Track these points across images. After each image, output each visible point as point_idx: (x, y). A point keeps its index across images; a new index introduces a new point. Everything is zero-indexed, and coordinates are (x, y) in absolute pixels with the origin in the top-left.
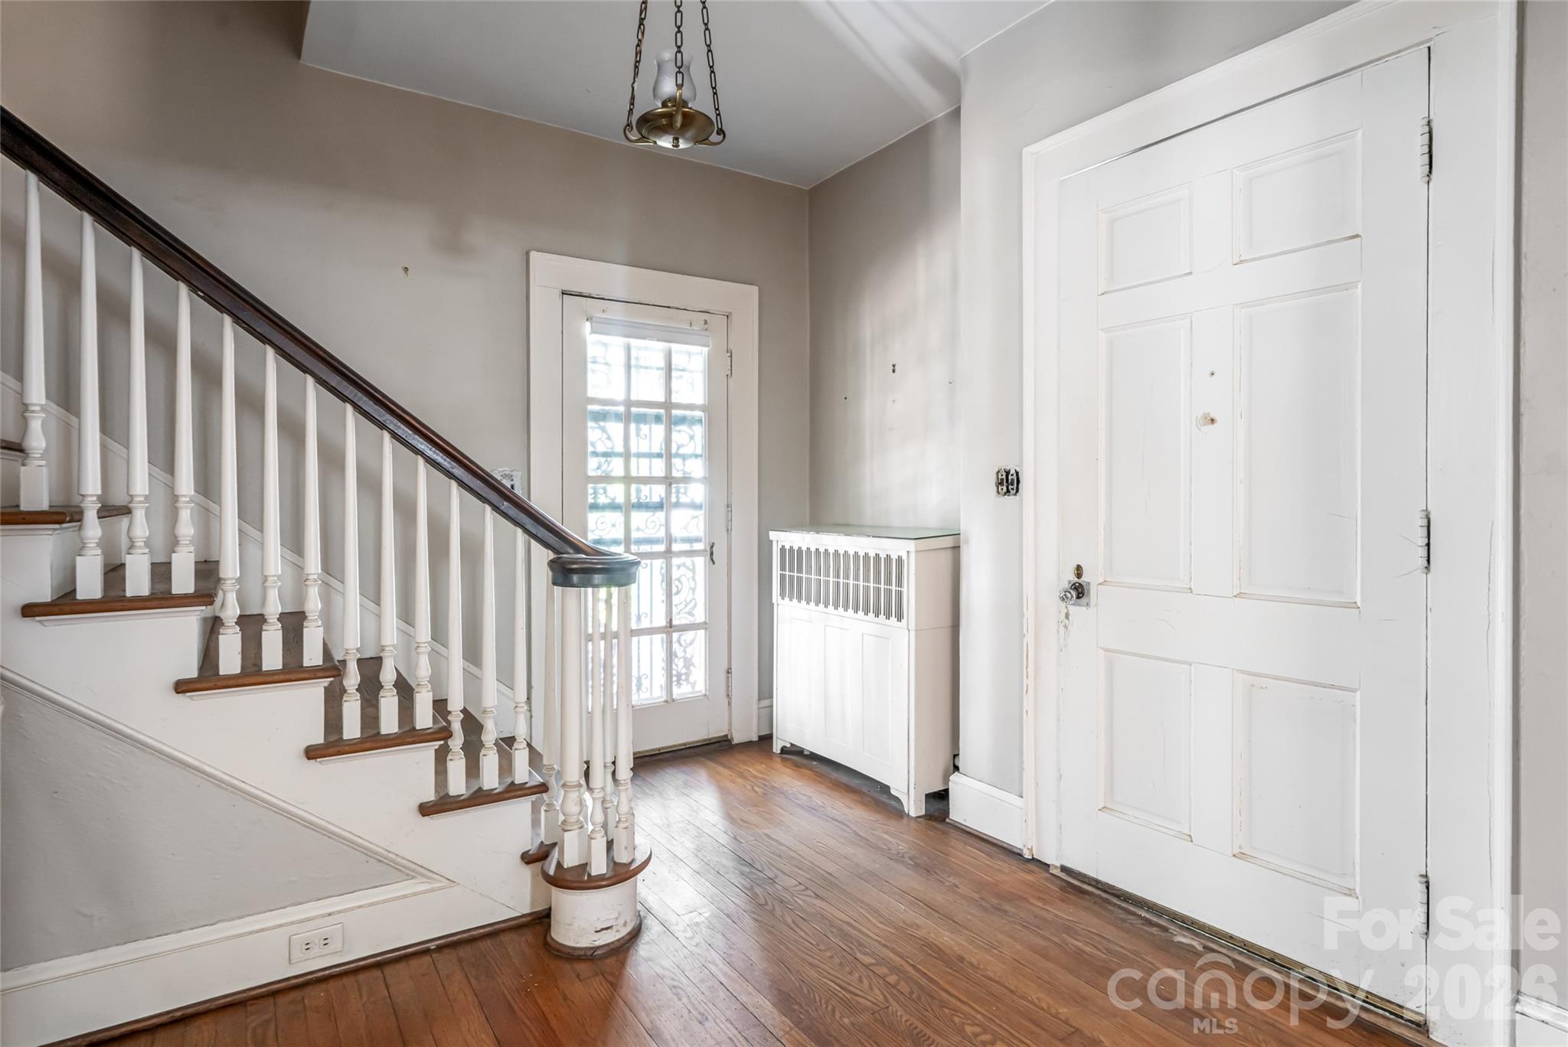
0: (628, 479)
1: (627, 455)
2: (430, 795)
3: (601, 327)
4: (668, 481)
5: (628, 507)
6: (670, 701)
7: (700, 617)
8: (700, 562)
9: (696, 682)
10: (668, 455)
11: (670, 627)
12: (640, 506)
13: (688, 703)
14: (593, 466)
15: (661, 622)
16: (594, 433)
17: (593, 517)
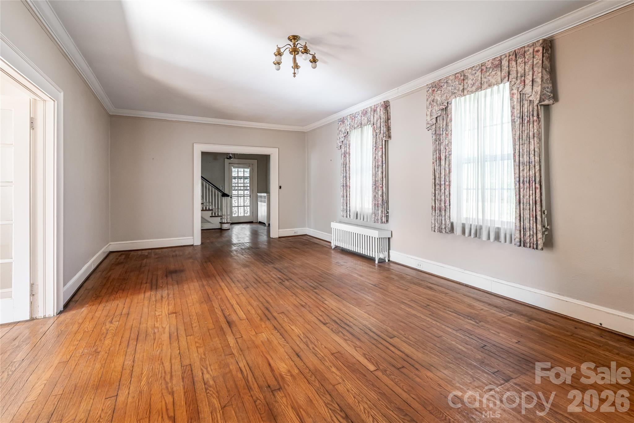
0: (238, 187)
1: (238, 183)
2: (211, 215)
3: (234, 167)
4: (244, 186)
5: (238, 190)
6: (244, 216)
7: (249, 205)
8: (249, 197)
9: (248, 214)
10: (244, 183)
11: (244, 206)
12: (240, 190)
13: (247, 216)
14: (234, 185)
15: (243, 205)
16: (233, 180)
17: (233, 192)
